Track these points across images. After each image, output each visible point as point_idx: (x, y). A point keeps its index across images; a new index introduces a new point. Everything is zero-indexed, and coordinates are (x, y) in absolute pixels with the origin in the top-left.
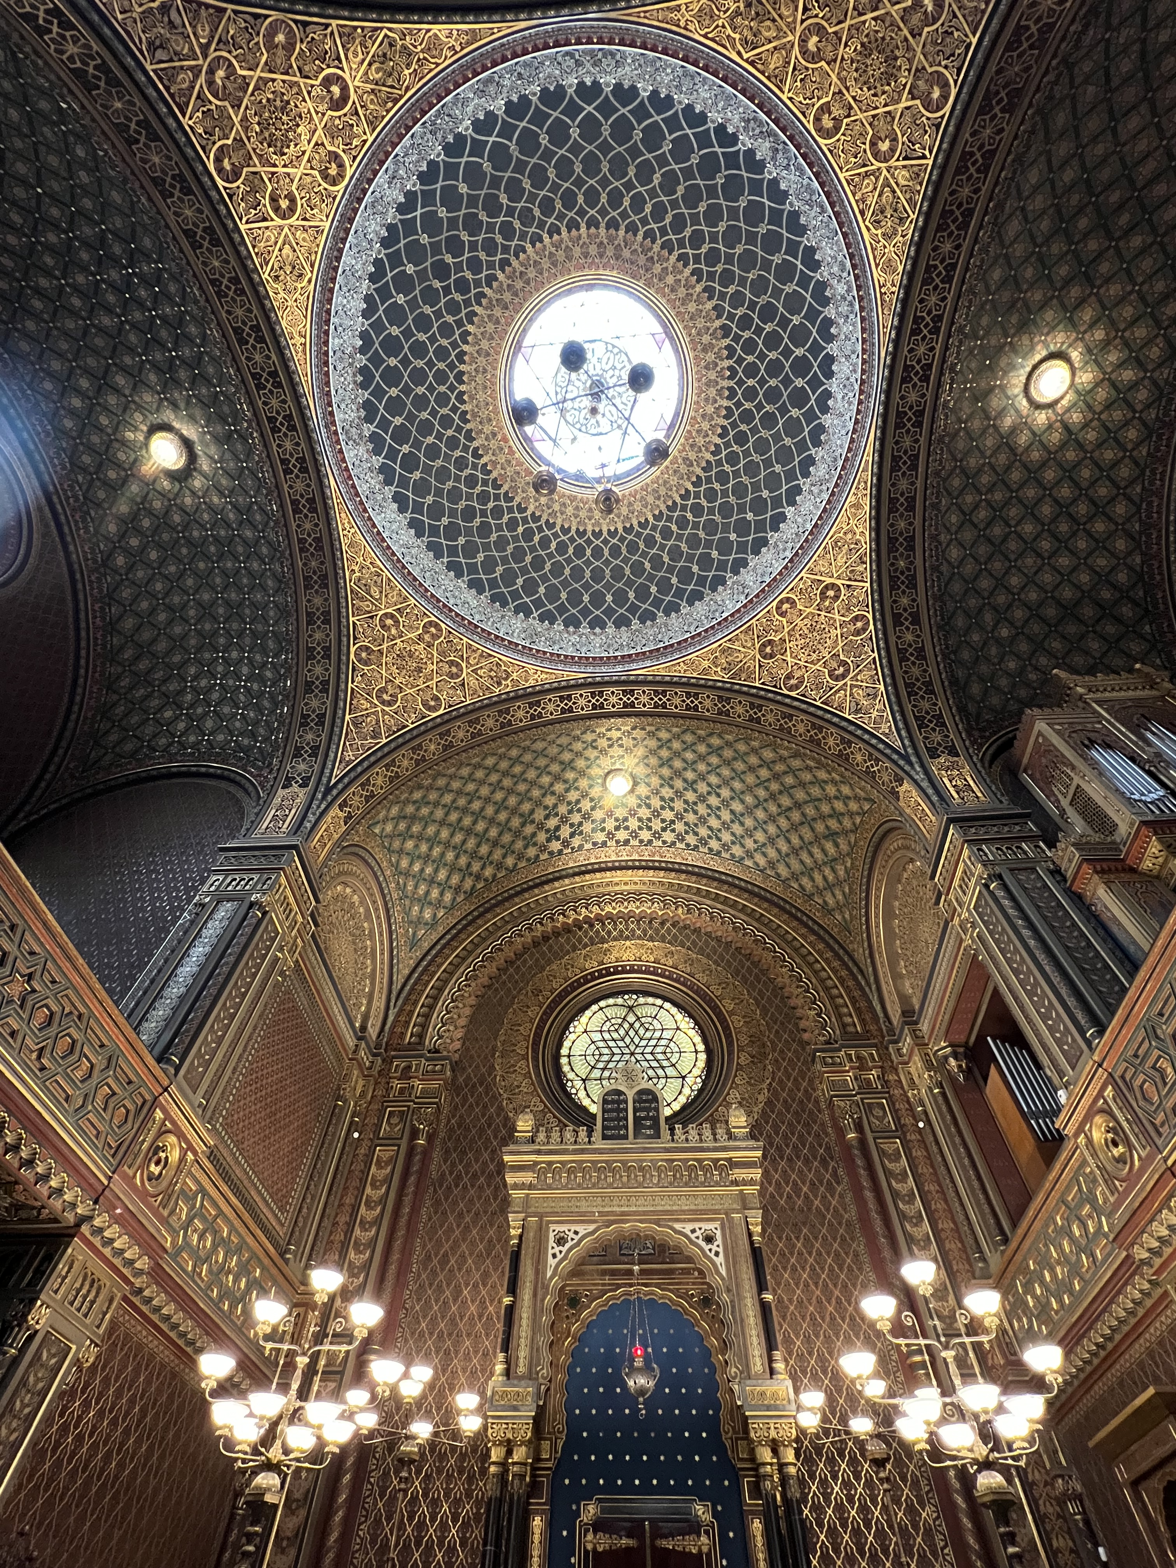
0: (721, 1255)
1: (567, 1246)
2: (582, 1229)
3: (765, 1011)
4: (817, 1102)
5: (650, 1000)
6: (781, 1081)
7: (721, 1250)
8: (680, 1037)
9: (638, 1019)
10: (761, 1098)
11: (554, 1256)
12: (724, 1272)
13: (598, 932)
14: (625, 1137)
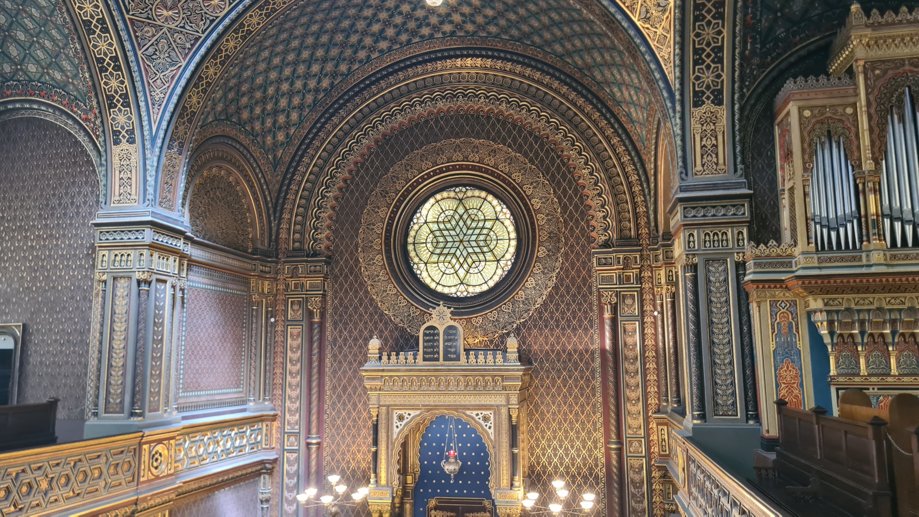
0: (492, 428)
1: (405, 422)
2: (413, 413)
3: (565, 208)
4: (590, 287)
5: (477, 193)
6: (567, 271)
8: (498, 227)
9: (466, 210)
10: (551, 284)
11: (397, 427)
12: (493, 438)
13: (431, 128)
14: (438, 359)
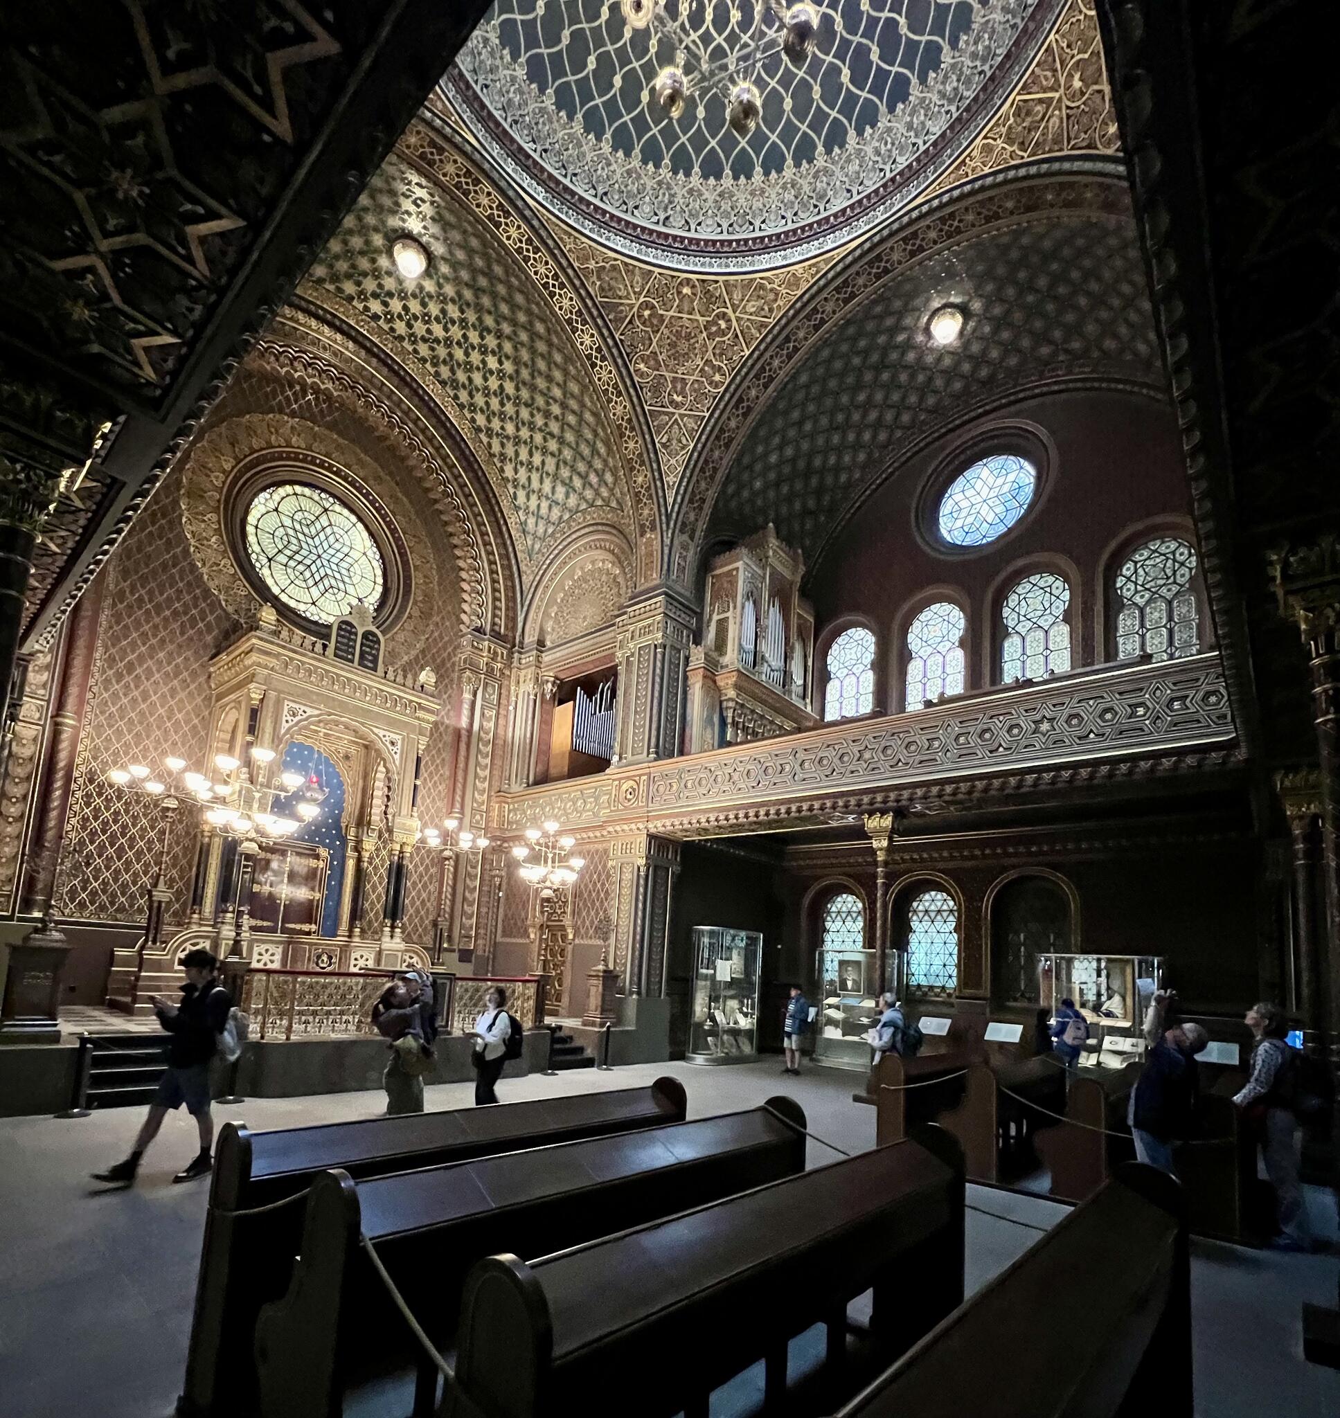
0: (399, 754)
1: (297, 718)
2: (310, 711)
5: (345, 512)
7: (399, 751)
8: (365, 562)
9: (331, 525)
11: (287, 721)
14: (352, 662)
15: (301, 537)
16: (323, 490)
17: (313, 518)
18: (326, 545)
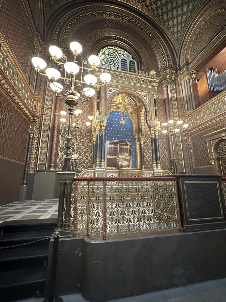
0: (147, 99)
1: (112, 92)
2: (116, 89)
3: (150, 58)
7: (147, 98)
11: (109, 94)
12: (148, 102)
14: (127, 71)
15: (111, 58)
16: (115, 46)
17: (113, 53)
18: (117, 59)
